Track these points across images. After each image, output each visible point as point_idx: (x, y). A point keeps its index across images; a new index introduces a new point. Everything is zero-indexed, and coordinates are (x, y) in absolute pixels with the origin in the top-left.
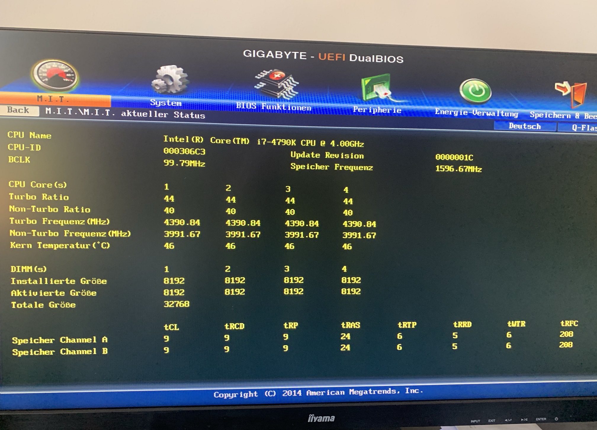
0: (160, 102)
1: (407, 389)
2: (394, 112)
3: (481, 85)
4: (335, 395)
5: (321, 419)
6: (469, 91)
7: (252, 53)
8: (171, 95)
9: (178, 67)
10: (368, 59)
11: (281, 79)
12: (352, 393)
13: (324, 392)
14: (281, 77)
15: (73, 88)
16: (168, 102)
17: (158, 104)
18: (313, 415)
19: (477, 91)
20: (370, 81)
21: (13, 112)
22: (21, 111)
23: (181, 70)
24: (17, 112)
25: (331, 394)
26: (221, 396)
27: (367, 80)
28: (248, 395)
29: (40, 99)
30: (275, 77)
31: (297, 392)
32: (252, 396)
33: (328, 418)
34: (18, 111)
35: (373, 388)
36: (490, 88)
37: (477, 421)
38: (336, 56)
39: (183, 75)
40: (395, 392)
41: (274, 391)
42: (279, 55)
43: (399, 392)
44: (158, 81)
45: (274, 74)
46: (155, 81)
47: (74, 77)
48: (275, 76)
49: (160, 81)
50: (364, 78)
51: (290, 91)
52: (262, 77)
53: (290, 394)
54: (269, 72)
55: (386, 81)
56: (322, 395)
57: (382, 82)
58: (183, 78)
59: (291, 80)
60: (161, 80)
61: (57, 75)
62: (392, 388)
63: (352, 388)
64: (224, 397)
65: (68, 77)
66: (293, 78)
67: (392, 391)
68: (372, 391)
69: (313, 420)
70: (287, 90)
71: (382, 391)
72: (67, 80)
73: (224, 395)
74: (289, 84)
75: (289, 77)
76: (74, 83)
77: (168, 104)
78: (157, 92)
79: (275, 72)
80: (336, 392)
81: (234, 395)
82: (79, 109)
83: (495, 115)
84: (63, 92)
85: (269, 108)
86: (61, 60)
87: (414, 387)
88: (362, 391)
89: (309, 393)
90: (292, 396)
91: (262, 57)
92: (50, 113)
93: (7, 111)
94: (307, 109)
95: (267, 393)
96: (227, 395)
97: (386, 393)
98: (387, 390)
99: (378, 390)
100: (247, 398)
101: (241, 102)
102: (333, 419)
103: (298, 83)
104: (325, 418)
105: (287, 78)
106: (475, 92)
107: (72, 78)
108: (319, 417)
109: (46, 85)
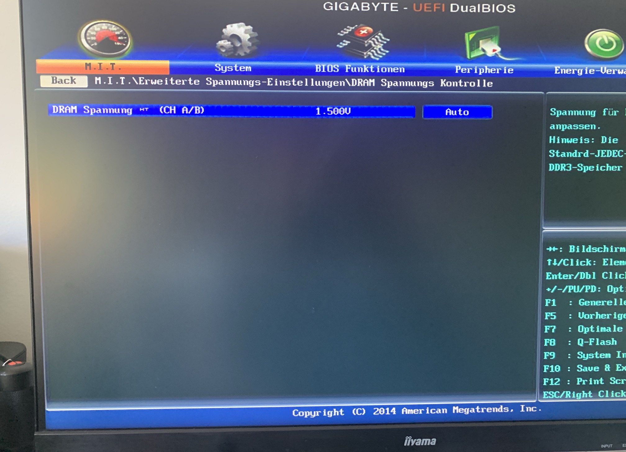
0: (226, 67)
1: (523, 406)
2: (505, 72)
3: (611, 37)
4: (436, 413)
5: (419, 442)
6: (596, 45)
7: (334, 6)
8: (239, 58)
9: (247, 25)
10: (472, 9)
11: (369, 36)
12: (456, 411)
13: (423, 410)
14: (368, 33)
15: (126, 53)
16: (236, 67)
17: (224, 69)
18: (410, 438)
19: (605, 44)
20: (475, 35)
21: (57, 83)
22: (67, 81)
23: (251, 29)
25: (431, 412)
26: (301, 414)
27: (472, 35)
28: (333, 413)
29: (88, 67)
30: (361, 33)
31: (390, 410)
32: (338, 414)
33: (428, 441)
34: (63, 82)
35: (481, 406)
36: (622, 40)
37: (609, 446)
38: (434, 6)
39: (252, 34)
40: (508, 410)
41: (363, 409)
42: (365, 7)
43: (512, 410)
44: (224, 42)
45: (360, 30)
46: (220, 42)
47: (127, 40)
48: (361, 32)
50: (468, 31)
51: (380, 49)
52: (346, 34)
53: (382, 413)
54: (353, 28)
55: (494, 36)
56: (420, 414)
57: (490, 36)
58: (253, 37)
59: (380, 37)
60: (226, 41)
61: (107, 39)
62: (505, 405)
63: (456, 405)
64: (304, 416)
65: (120, 41)
66: (383, 34)
67: (504, 409)
68: (479, 408)
69: (411, 443)
70: (375, 48)
71: (493, 409)
72: (118, 44)
73: (305, 413)
74: (378, 41)
75: (378, 33)
76: (127, 47)
77: (236, 70)
78: (223, 55)
79: (361, 27)
80: (436, 410)
81: (317, 414)
82: (133, 78)
84: (114, 58)
85: (354, 70)
86: (112, 20)
87: (531, 405)
88: (468, 409)
89: (405, 411)
90: (384, 414)
91: (346, 9)
92: (100, 83)
93: (52, 82)
94: (399, 70)
95: (355, 412)
96: (307, 413)
97: (497, 411)
98: (498, 408)
99: (487, 408)
100: (332, 417)
101: (321, 65)
102: (434, 442)
103: (388, 40)
104: (425, 441)
105: (375, 34)
106: (603, 45)
107: (125, 41)
108: (418, 440)
109: (95, 50)
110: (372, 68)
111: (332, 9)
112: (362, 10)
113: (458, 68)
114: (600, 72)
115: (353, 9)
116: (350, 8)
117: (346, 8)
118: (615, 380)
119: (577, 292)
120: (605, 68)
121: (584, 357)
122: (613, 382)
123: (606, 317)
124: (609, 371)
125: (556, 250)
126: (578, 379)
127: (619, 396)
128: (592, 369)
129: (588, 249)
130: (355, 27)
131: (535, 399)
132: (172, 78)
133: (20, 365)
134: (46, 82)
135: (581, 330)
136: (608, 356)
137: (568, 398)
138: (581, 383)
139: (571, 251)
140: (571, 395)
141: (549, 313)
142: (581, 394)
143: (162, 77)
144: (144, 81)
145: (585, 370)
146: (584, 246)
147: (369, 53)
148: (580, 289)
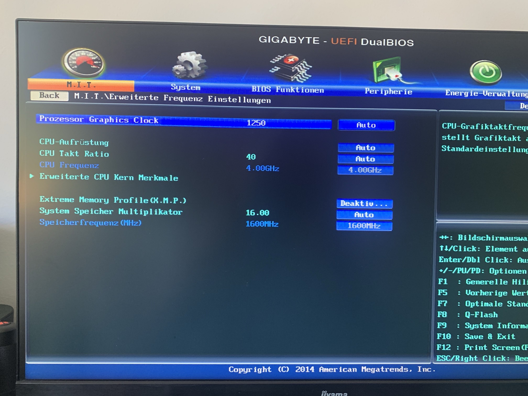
0: (180, 87)
1: (420, 367)
2: (405, 94)
3: (491, 66)
4: (348, 372)
6: (479, 72)
7: (267, 39)
8: (191, 80)
9: (197, 53)
10: (379, 43)
11: (295, 63)
12: (364, 370)
13: (337, 369)
14: (295, 61)
15: (100, 74)
16: (188, 86)
17: (178, 88)
18: (326, 392)
19: (487, 72)
20: (381, 64)
21: (44, 98)
22: (52, 96)
23: (200, 56)
24: (48, 98)
25: (344, 371)
26: (236, 370)
27: (378, 63)
28: (262, 370)
29: (69, 85)
30: (289, 61)
31: (309, 368)
32: (266, 371)
34: (49, 96)
35: (385, 366)
36: (500, 69)
38: (348, 40)
39: (202, 60)
40: (407, 371)
41: (287, 367)
42: (293, 40)
43: (411, 371)
45: (288, 58)
46: (175, 66)
47: (101, 64)
48: (289, 60)
49: (180, 66)
50: (375, 60)
51: (304, 74)
52: (277, 62)
53: (303, 370)
54: (283, 57)
55: (397, 64)
56: (334, 372)
57: (393, 65)
58: (202, 63)
59: (304, 64)
60: (181, 65)
61: (85, 63)
62: (405, 366)
63: (364, 365)
64: (239, 372)
65: (95, 64)
66: (306, 62)
67: (405, 369)
68: (384, 368)
70: (300, 73)
71: (395, 369)
72: (94, 67)
73: (239, 370)
74: (303, 68)
75: (303, 61)
76: (101, 70)
77: (188, 89)
78: (178, 77)
79: (288, 56)
80: (348, 369)
81: (249, 370)
82: (105, 94)
83: (506, 95)
84: (89, 78)
85: (283, 91)
86: (90, 48)
87: (426, 366)
88: (374, 369)
89: (322, 369)
90: (305, 372)
91: (277, 42)
92: (78, 98)
93: (40, 96)
94: (319, 91)
95: (281, 369)
96: (241, 370)
97: (398, 371)
98: (399, 368)
99: (390, 368)
100: (261, 373)
101: (256, 86)
102: (345, 395)
103: (311, 67)
104: (338, 395)
105: (300, 62)
106: (485, 73)
107: (100, 65)
108: (332, 394)
109: (75, 72)
110: (297, 89)
111: (266, 41)
112: (290, 42)
113: (367, 90)
114: (482, 95)
115: (283, 42)
116: (280, 41)
118: (496, 347)
119: (465, 273)
120: (487, 92)
121: (471, 327)
122: (494, 348)
123: (489, 294)
124: (492, 339)
125: (447, 238)
126: (466, 345)
127: (500, 360)
128: (477, 338)
130: (285, 56)
131: (430, 361)
132: (136, 95)
133: (7, 325)
134: (35, 96)
135: (468, 305)
136: (491, 326)
137: (457, 361)
138: (468, 349)
139: (459, 239)
140: (460, 359)
141: (442, 290)
142: (468, 358)
143: (128, 94)
144: (114, 97)
145: (471, 338)
146: (470, 236)
147: (295, 77)
148: (467, 270)
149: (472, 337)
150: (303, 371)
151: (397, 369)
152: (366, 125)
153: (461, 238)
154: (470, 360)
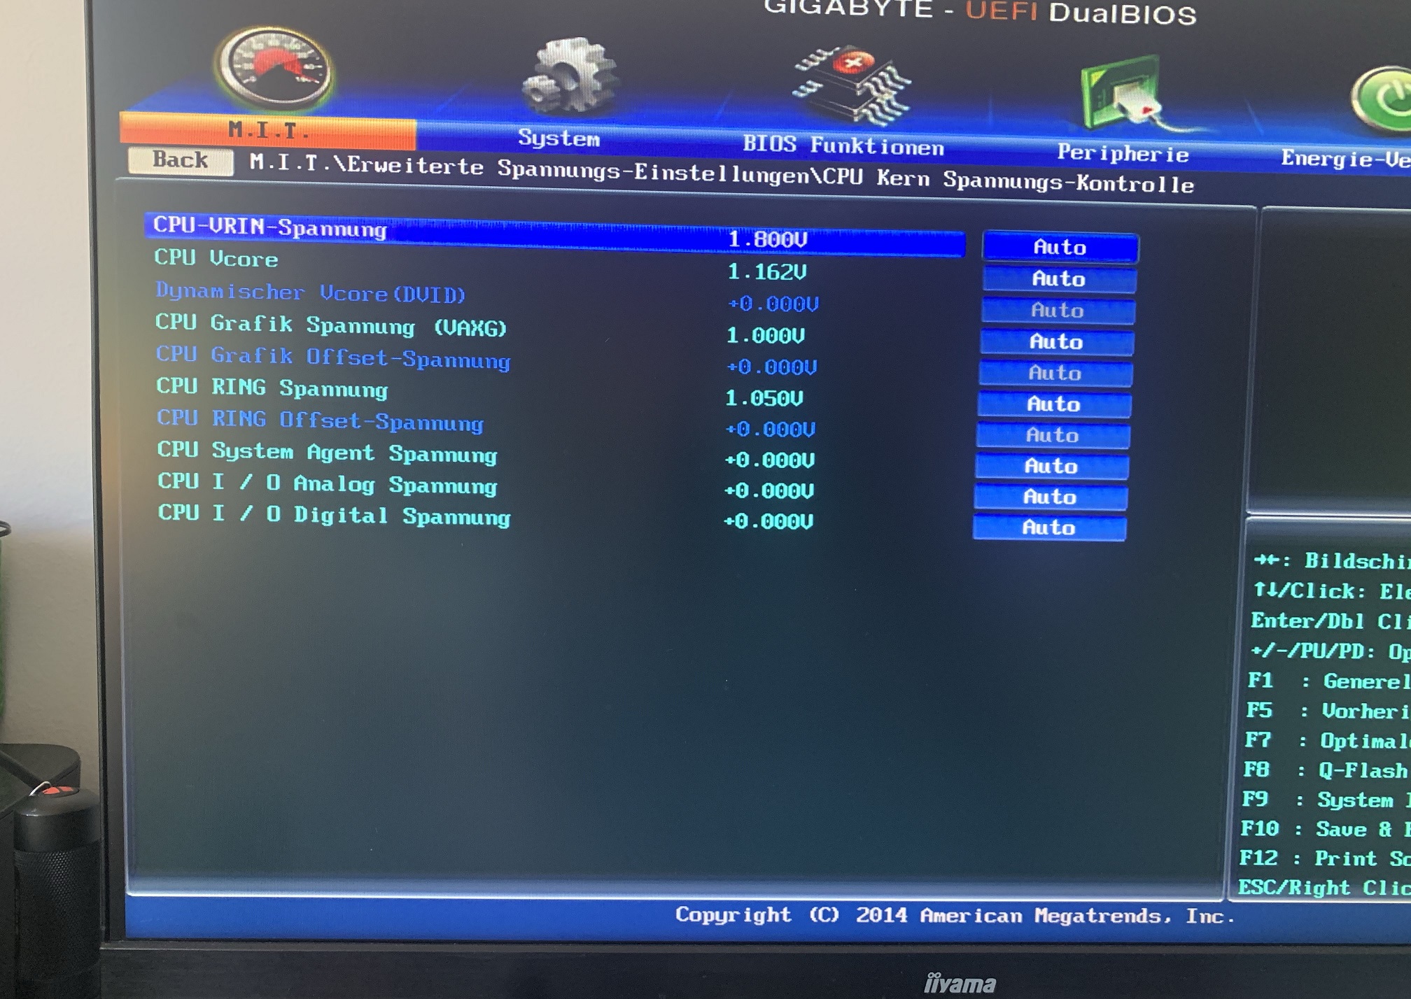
0: (543, 137)
1: (1192, 911)
2: (1170, 160)
3: (1408, 82)
4: (997, 922)
5: (958, 986)
6: (1376, 101)
8: (574, 116)
9: (592, 43)
10: (1099, 15)
11: (865, 72)
12: (1041, 917)
13: (968, 914)
14: (864, 65)
15: (321, 100)
16: (565, 136)
17: (539, 140)
18: (938, 975)
19: (1399, 100)
20: (1104, 75)
21: (166, 166)
22: (187, 162)
23: (602, 51)
24: (178, 166)
25: (987, 919)
26: (696, 916)
27: (1096, 74)
28: (766, 917)
29: (236, 131)
30: (848, 66)
31: (895, 912)
32: (777, 920)
33: (977, 983)
34: (179, 163)
35: (1099, 907)
39: (605, 62)
40: (1159, 920)
41: (835, 909)
42: (858, 6)
43: (1168, 920)
44: (540, 80)
45: (847, 58)
46: (530, 79)
47: (324, 71)
48: (847, 63)
49: (543, 80)
50: (1088, 66)
51: (889, 102)
52: (814, 67)
53: (876, 918)
54: (831, 53)
55: (1148, 76)
56: (961, 921)
57: (1137, 77)
58: (605, 71)
59: (891, 74)
60: (545, 77)
61: (280, 68)
62: (1152, 907)
63: (1042, 905)
64: (702, 920)
65: (307, 73)
66: (896, 68)
67: (1151, 915)
68: (1095, 913)
69: (939, 987)
70: (878, 100)
71: (1124, 916)
72: (304, 79)
73: (703, 915)
74: (886, 85)
75: (886, 67)
76: (323, 88)
77: (565, 142)
78: (537, 109)
79: (847, 52)
80: (999, 915)
81: (730, 917)
82: (335, 157)
84: (293, 112)
85: (829, 149)
86: (292, 27)
87: (1210, 908)
88: (1069, 915)
89: (927, 915)
90: (882, 921)
91: (815, 12)
92: (261, 167)
93: (153, 163)
94: (931, 151)
95: (816, 915)
96: (709, 915)
97: (1133, 921)
99: (1111, 913)
100: (764, 925)
101: (755, 135)
102: (991, 985)
103: (909, 82)
104: (970, 983)
105: (879, 69)
106: (1394, 102)
107: (319, 75)
108: (955, 981)
109: (250, 93)
110: (870, 144)
111: (783, 10)
112: (852, 13)
113: (1065, 149)
114: (1384, 163)
115: (831, 12)
116: (824, 9)
117: (815, 9)
118: (1401, 858)
119: (1322, 657)
120: (1397, 155)
121: (1333, 805)
122: (1396, 862)
123: (1386, 715)
124: (1390, 836)
125: (1275, 563)
126: (1319, 853)
128: (1350, 832)
129: (1349, 562)
130: (835, 52)
131: (1219, 896)
132: (422, 160)
133: (69, 794)
134: (141, 162)
135: (1327, 743)
136: (1387, 802)
137: (1295, 896)
138: (1325, 862)
139: (1308, 566)
140: (1303, 888)
141: (1257, 704)
142: (1324, 886)
143: (400, 156)
144: (359, 165)
145: (1334, 833)
146: (1338, 555)
147: (864, 111)
148: (1328, 650)
149: (1337, 831)
150: (877, 921)
151: (1131, 916)
152: (1061, 249)
153: (1312, 562)
154: (1329, 893)
